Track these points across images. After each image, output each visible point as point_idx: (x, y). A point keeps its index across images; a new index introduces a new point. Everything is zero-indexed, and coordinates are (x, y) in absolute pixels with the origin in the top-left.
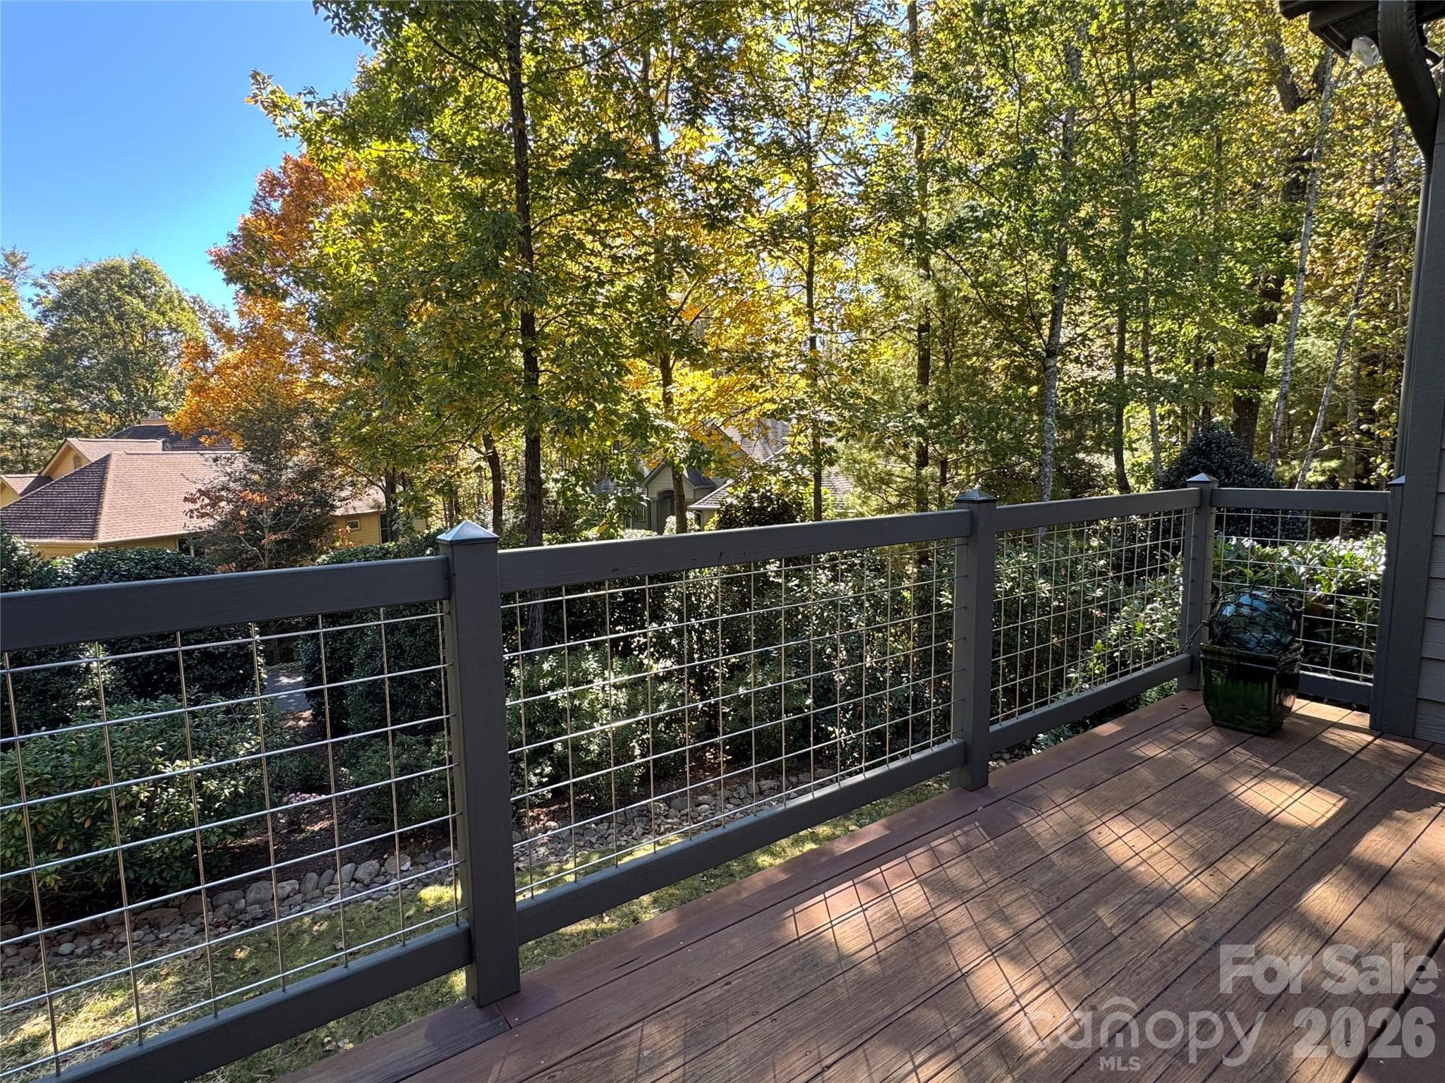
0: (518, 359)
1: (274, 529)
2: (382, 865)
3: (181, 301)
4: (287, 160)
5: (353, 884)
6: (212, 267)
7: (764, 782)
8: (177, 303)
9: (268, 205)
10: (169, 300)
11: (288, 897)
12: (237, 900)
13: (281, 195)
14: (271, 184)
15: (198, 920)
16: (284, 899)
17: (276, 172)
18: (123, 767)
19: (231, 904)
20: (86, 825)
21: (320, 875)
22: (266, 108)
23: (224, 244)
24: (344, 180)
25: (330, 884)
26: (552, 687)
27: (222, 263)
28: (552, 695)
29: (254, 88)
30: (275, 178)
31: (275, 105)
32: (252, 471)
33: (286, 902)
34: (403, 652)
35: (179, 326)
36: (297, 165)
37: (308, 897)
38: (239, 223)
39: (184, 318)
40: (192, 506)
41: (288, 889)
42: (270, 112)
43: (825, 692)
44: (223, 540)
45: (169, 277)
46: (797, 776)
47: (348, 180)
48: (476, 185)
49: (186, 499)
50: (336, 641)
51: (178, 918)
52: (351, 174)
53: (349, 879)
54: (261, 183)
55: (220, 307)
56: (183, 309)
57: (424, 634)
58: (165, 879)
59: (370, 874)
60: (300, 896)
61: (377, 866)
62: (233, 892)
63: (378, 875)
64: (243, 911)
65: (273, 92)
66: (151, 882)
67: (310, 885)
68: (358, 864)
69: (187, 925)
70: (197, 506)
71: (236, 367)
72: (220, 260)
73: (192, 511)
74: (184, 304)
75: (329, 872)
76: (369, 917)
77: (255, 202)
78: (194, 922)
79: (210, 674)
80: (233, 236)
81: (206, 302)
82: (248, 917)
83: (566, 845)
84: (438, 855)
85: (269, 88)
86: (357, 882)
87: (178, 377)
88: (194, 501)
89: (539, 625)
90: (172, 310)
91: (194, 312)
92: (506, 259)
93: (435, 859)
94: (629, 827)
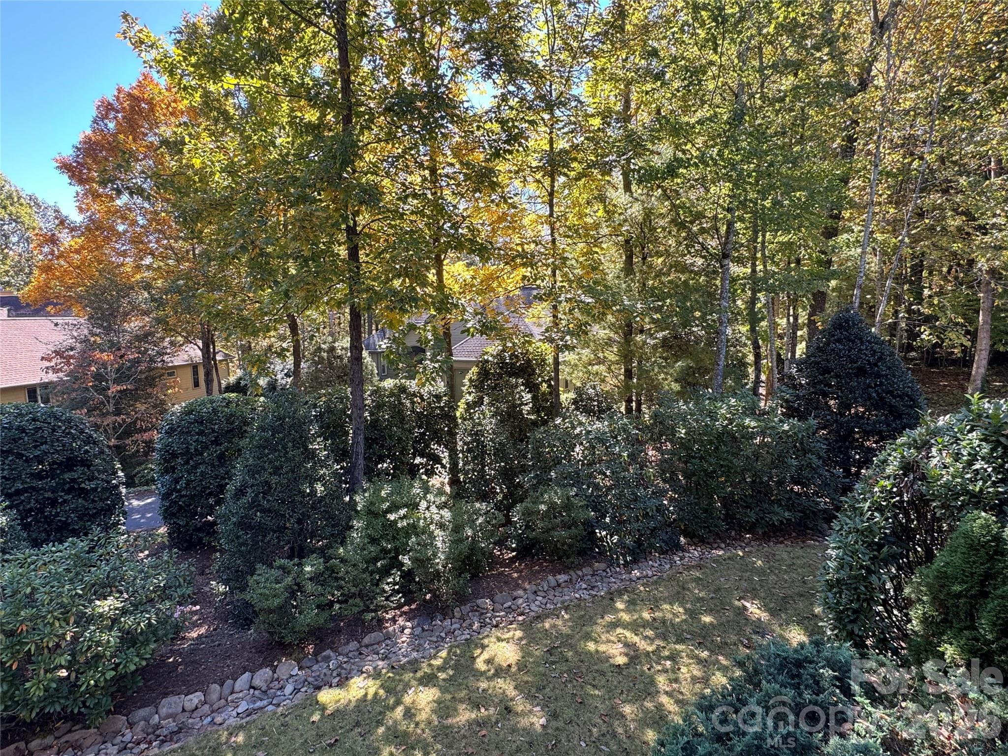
0: (343, 252)
1: (116, 381)
2: (274, 672)
3: (19, 198)
4: (119, 90)
5: (252, 691)
6: (58, 172)
7: (559, 577)
8: (16, 199)
9: (106, 125)
10: (10, 197)
11: (197, 708)
12: (151, 716)
13: (115, 118)
14: (106, 109)
15: (119, 739)
16: (193, 711)
17: (111, 99)
18: (49, 612)
19: (147, 720)
20: (14, 667)
21: (222, 685)
22: (133, 44)
23: (68, 153)
24: (167, 108)
25: (232, 693)
26: (389, 510)
27: (66, 169)
28: (392, 517)
29: (124, 26)
30: (110, 104)
31: (142, 42)
32: (93, 334)
33: (195, 714)
34: (270, 488)
35: (19, 218)
36: (129, 95)
37: (215, 707)
38: (81, 138)
39: (23, 211)
40: (48, 364)
41: (196, 701)
42: (136, 48)
43: (596, 504)
44: (74, 390)
45: (8, 179)
46: (581, 569)
47: (170, 109)
48: (311, 116)
49: (43, 359)
50: (189, 474)
51: (99, 739)
52: (173, 105)
53: (248, 687)
54: (98, 108)
55: (52, 204)
56: (21, 205)
57: (287, 473)
58: (88, 707)
59: (266, 681)
60: (206, 707)
61: (271, 673)
62: (147, 709)
63: (272, 681)
64: (158, 726)
65: (140, 31)
66: (76, 711)
67: (214, 696)
68: (253, 672)
69: (109, 745)
70: (52, 364)
71: (77, 252)
72: (65, 167)
73: (47, 368)
74: (22, 200)
75: (229, 682)
76: (278, 724)
77: (95, 122)
78: (115, 742)
79: (84, 506)
80: (77, 148)
81: (40, 199)
82: (165, 732)
83: (422, 642)
84: (319, 659)
85: (137, 28)
86: (255, 688)
87: (17, 258)
88: (50, 360)
89: (361, 457)
90: (12, 205)
91: (31, 207)
92: (348, 172)
93: (317, 662)
94: (468, 622)
